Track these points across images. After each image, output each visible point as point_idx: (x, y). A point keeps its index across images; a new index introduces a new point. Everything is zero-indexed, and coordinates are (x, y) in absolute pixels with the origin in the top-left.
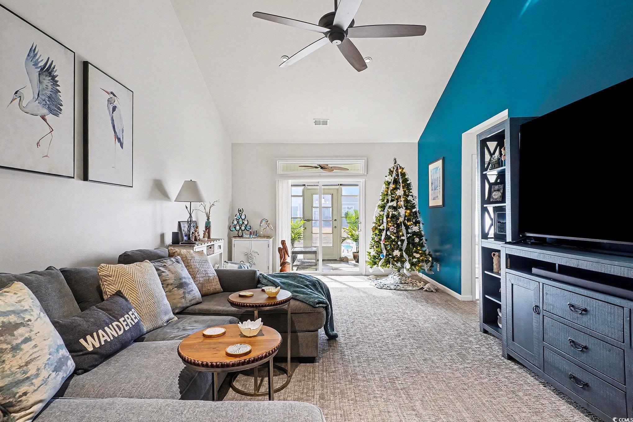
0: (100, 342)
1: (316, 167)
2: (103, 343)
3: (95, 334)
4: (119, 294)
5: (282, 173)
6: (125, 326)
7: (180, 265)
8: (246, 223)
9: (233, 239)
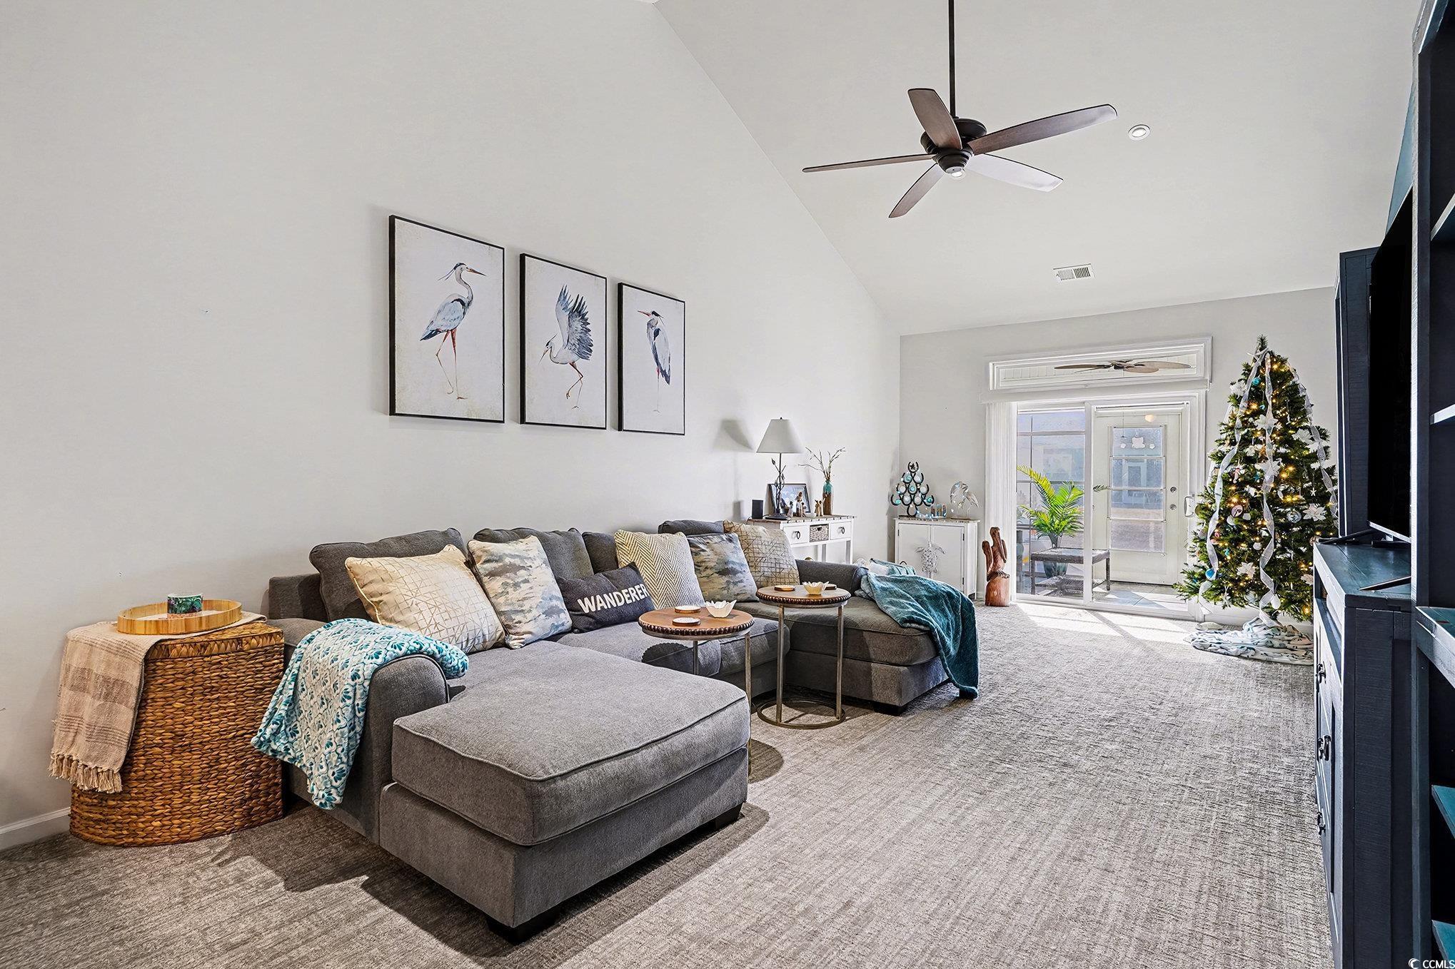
0: (596, 608)
1: (1109, 366)
2: (599, 609)
3: (592, 598)
4: (632, 566)
5: (1002, 385)
6: (627, 600)
7: (733, 545)
8: (923, 490)
9: (897, 521)
